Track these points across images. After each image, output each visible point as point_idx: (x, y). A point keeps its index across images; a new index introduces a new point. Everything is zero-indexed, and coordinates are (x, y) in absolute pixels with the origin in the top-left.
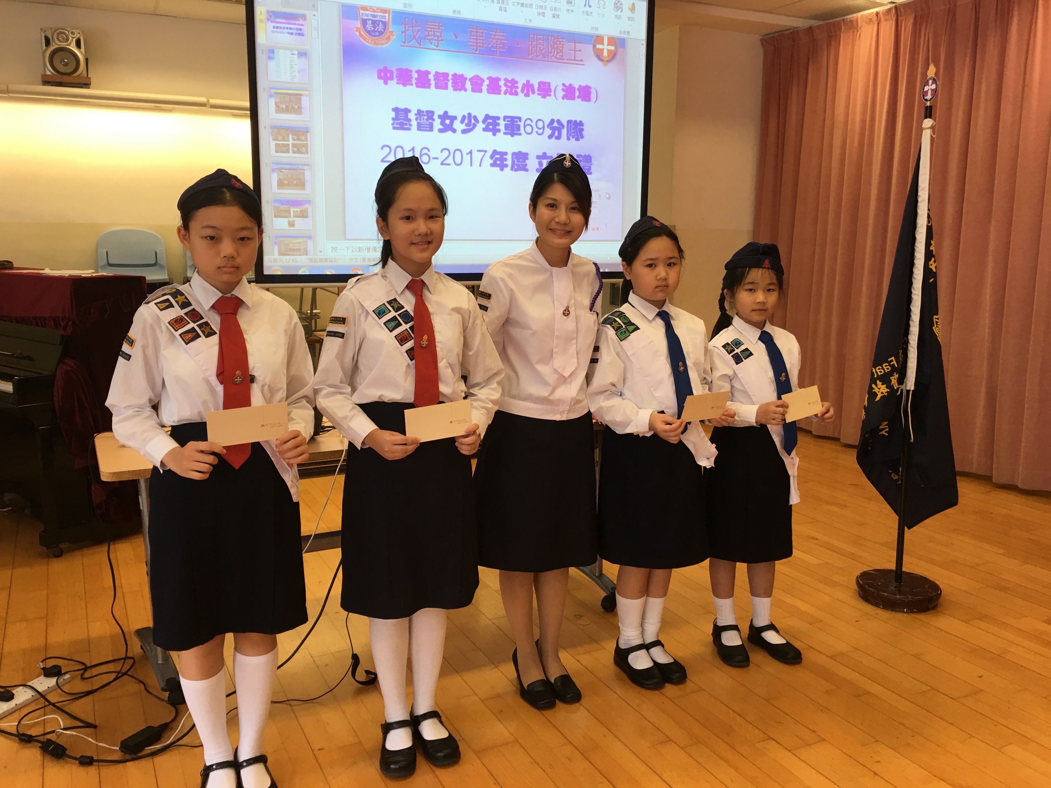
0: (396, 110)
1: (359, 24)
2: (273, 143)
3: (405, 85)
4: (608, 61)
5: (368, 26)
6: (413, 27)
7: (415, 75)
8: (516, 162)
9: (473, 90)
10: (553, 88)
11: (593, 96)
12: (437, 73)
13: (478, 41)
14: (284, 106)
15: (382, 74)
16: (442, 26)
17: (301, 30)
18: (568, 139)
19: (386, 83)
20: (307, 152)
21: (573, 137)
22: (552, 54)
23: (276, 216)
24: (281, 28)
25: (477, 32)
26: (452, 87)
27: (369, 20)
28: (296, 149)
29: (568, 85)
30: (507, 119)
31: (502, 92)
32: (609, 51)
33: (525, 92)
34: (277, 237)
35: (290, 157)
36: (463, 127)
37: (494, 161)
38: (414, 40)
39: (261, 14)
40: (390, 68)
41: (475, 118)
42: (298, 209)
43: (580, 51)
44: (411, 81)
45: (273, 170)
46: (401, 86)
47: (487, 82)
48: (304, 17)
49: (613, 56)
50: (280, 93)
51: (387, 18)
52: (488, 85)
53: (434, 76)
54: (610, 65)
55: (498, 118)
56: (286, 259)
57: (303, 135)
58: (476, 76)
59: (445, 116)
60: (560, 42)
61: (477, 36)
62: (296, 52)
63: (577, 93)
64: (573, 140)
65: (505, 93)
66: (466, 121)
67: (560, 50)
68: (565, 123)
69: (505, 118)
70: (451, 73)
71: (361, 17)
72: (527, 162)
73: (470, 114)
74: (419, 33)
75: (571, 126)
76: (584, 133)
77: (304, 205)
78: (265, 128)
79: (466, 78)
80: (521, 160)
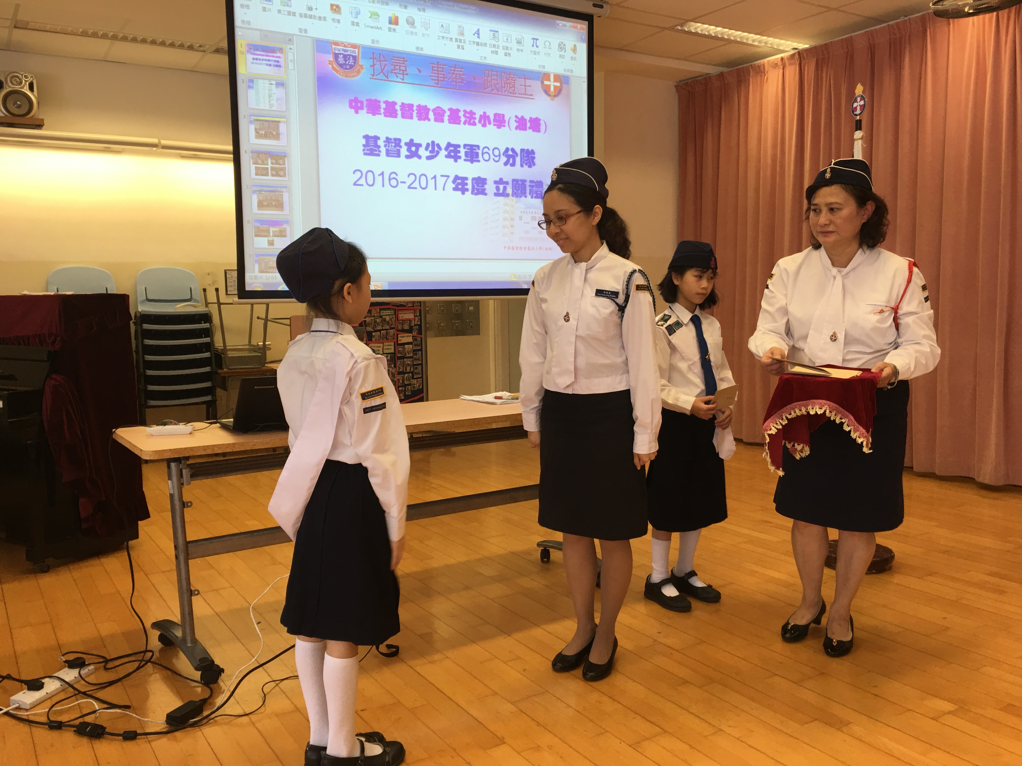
0: (366, 137)
1: (331, 58)
2: (253, 167)
3: (374, 114)
4: (555, 96)
5: (339, 59)
6: (380, 61)
7: (383, 106)
8: (476, 187)
9: (436, 120)
10: (507, 119)
11: (543, 127)
12: (403, 104)
13: (440, 75)
14: (263, 132)
15: (353, 104)
16: (406, 61)
17: (278, 62)
18: (522, 166)
19: (357, 112)
20: (285, 176)
21: (526, 164)
22: (505, 89)
23: (256, 236)
24: (260, 60)
25: (438, 67)
26: (417, 116)
27: (340, 54)
28: (274, 173)
29: (520, 117)
30: (467, 147)
31: (462, 123)
32: (555, 87)
33: (482, 122)
34: (258, 255)
35: (270, 179)
36: (428, 154)
37: (456, 186)
38: (382, 74)
39: (241, 47)
40: (360, 99)
41: (438, 146)
42: (276, 229)
43: (530, 86)
44: (380, 111)
45: (254, 192)
46: (371, 115)
47: (448, 113)
48: (281, 50)
49: (558, 91)
50: (259, 120)
51: (357, 53)
52: (449, 116)
53: (400, 106)
54: (556, 99)
55: (459, 146)
56: (266, 276)
57: (281, 159)
58: (439, 107)
59: (410, 144)
60: (512, 78)
61: (438, 71)
62: (274, 82)
63: (528, 125)
64: (526, 167)
65: (465, 123)
66: (430, 149)
67: (512, 84)
68: (518, 152)
69: (465, 146)
70: (416, 104)
71: (334, 51)
72: (486, 186)
73: (433, 142)
74: (386, 67)
75: (524, 155)
76: (535, 160)
77: (282, 225)
78: (246, 152)
79: (429, 110)
80: (480, 185)
